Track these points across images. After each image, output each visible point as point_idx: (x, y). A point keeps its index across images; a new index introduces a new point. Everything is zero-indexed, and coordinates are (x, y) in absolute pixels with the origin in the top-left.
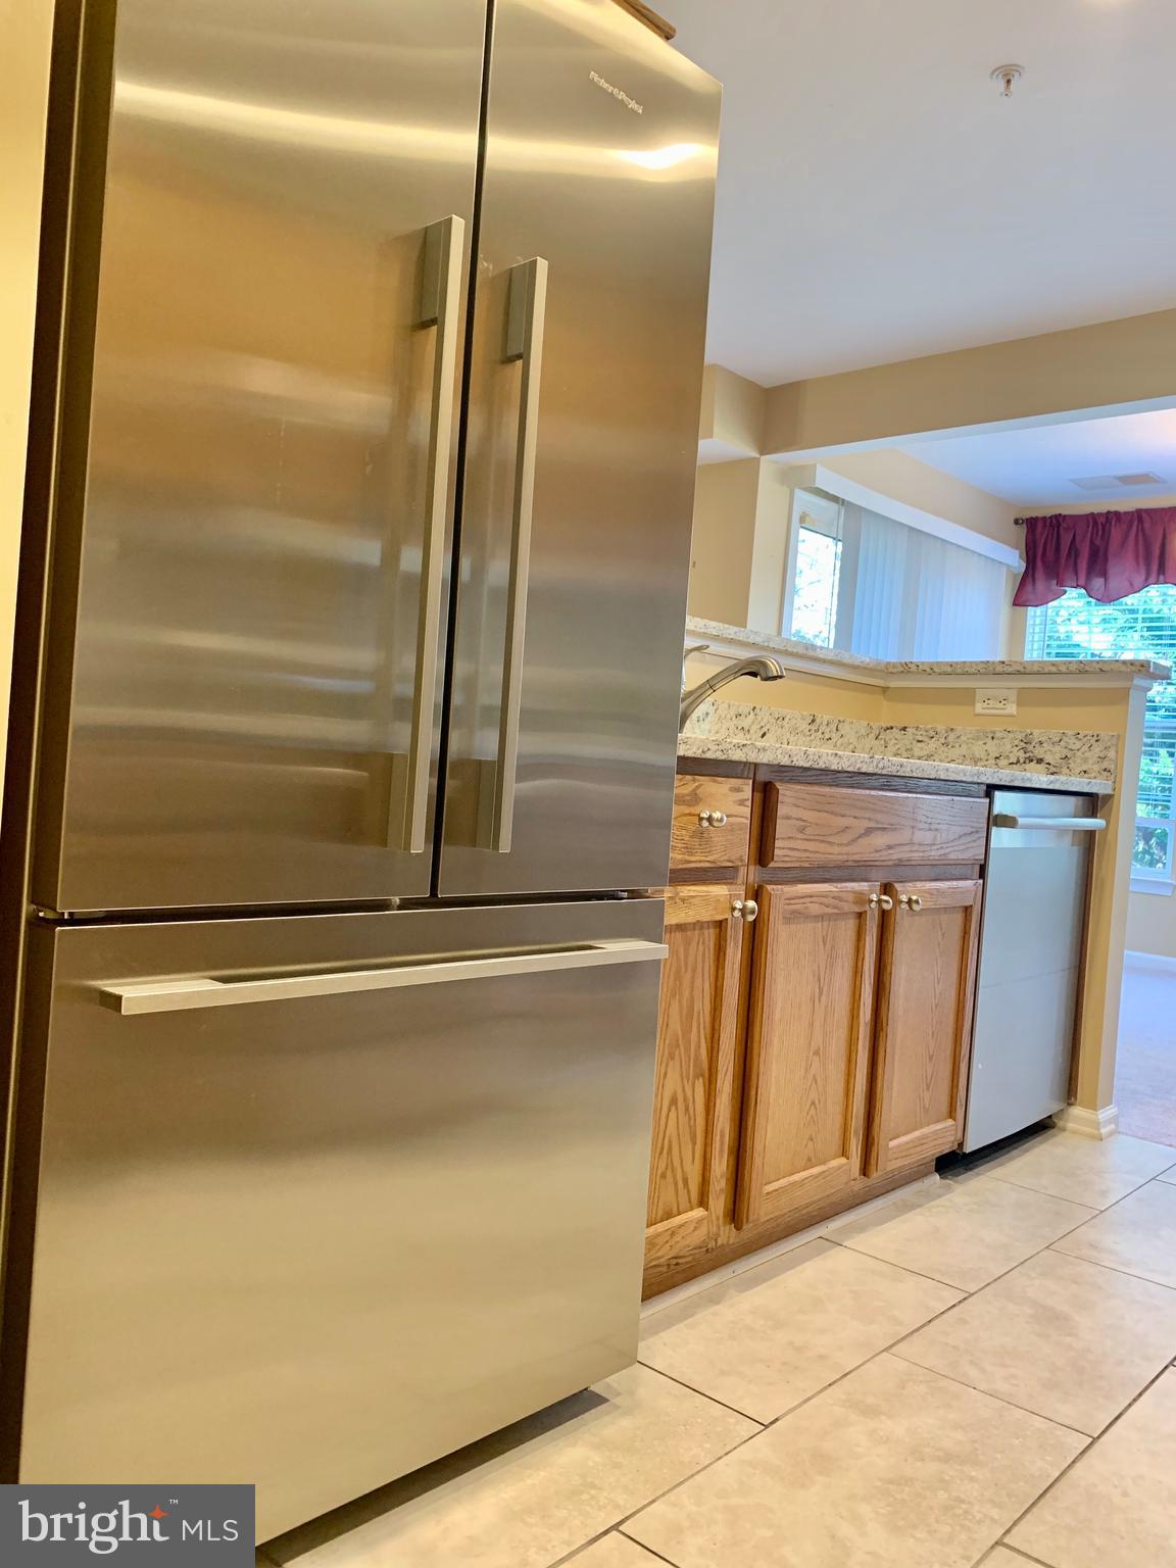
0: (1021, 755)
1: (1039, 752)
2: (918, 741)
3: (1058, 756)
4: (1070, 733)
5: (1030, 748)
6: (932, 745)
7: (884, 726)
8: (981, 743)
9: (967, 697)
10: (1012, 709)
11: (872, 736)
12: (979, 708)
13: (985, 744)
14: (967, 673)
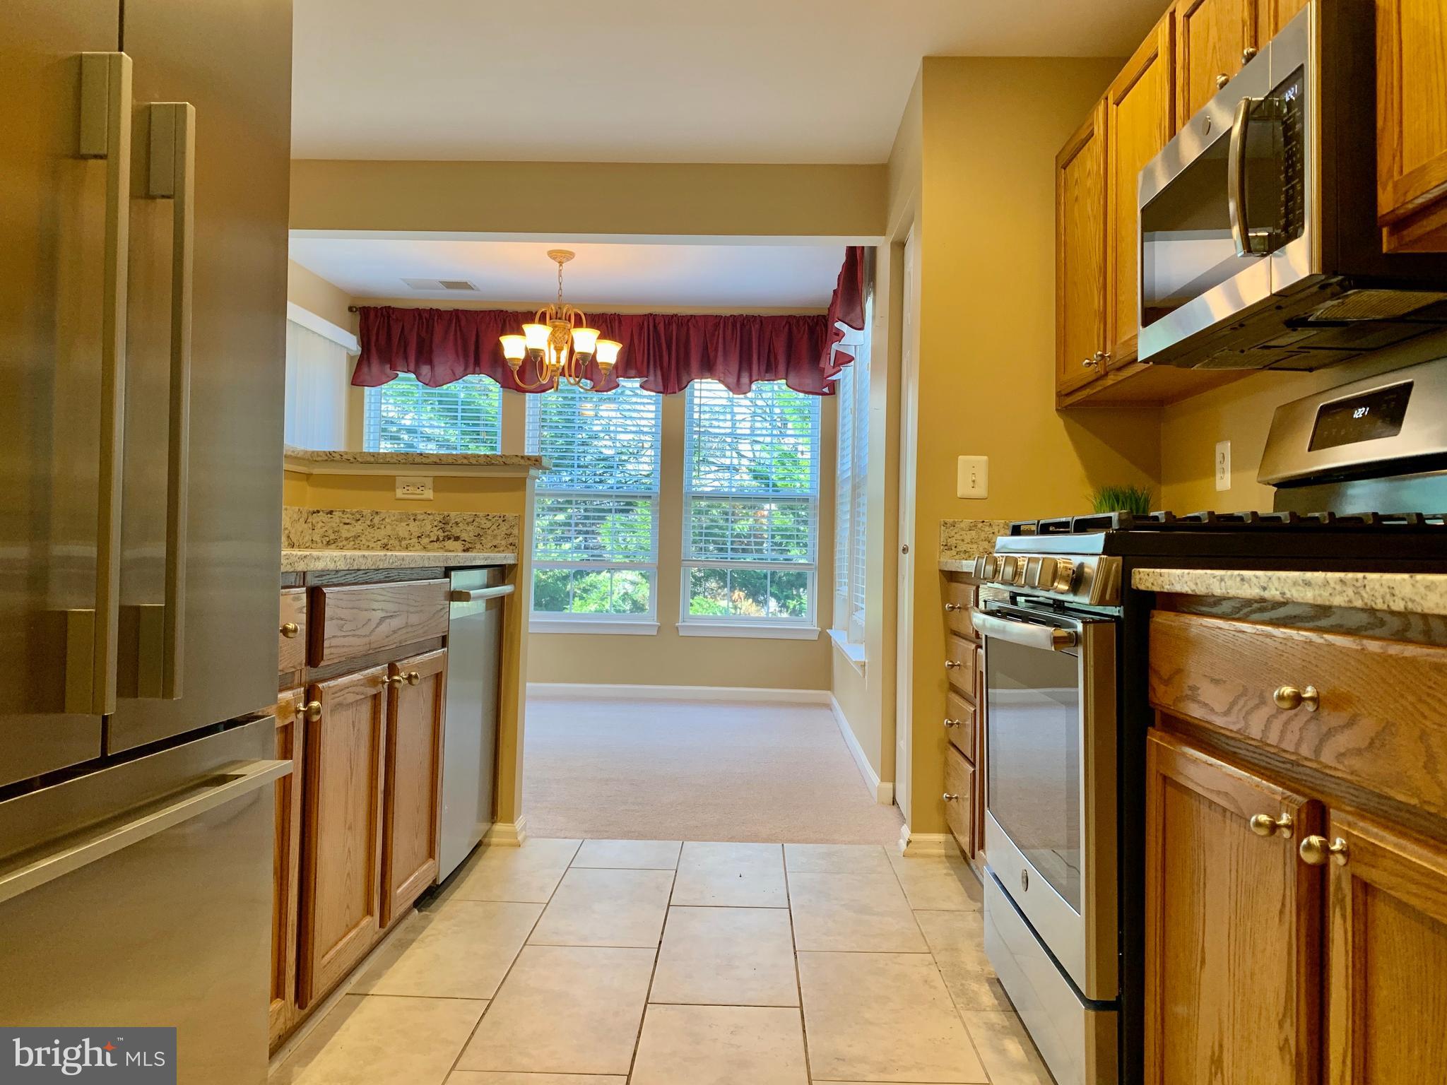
0: (441, 534)
1: (456, 531)
2: (345, 524)
3: (471, 534)
4: (481, 514)
5: (448, 527)
6: (358, 527)
7: (311, 510)
8: (404, 524)
9: (388, 484)
10: (429, 494)
11: (302, 520)
12: (399, 493)
13: (408, 525)
14: (388, 463)
